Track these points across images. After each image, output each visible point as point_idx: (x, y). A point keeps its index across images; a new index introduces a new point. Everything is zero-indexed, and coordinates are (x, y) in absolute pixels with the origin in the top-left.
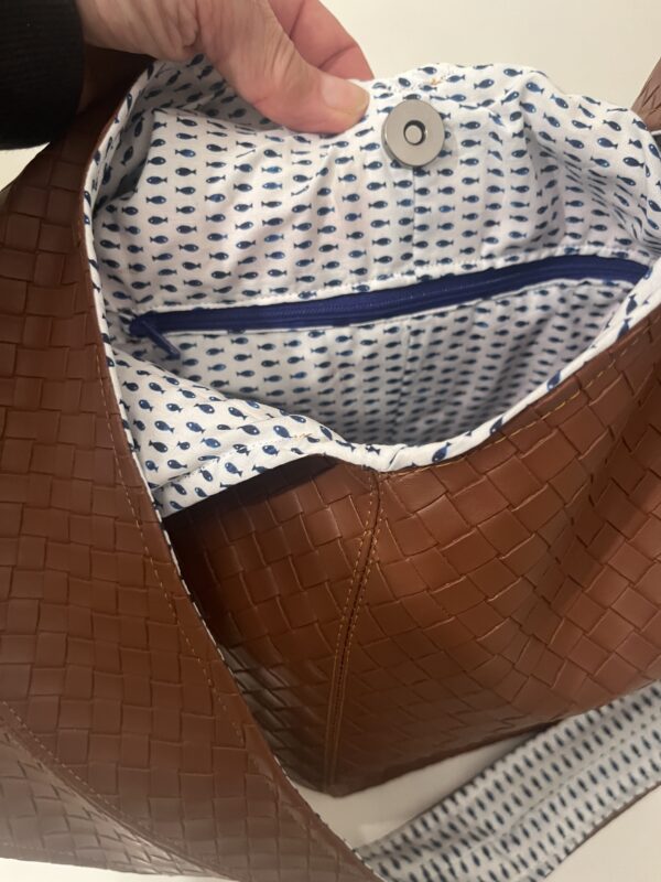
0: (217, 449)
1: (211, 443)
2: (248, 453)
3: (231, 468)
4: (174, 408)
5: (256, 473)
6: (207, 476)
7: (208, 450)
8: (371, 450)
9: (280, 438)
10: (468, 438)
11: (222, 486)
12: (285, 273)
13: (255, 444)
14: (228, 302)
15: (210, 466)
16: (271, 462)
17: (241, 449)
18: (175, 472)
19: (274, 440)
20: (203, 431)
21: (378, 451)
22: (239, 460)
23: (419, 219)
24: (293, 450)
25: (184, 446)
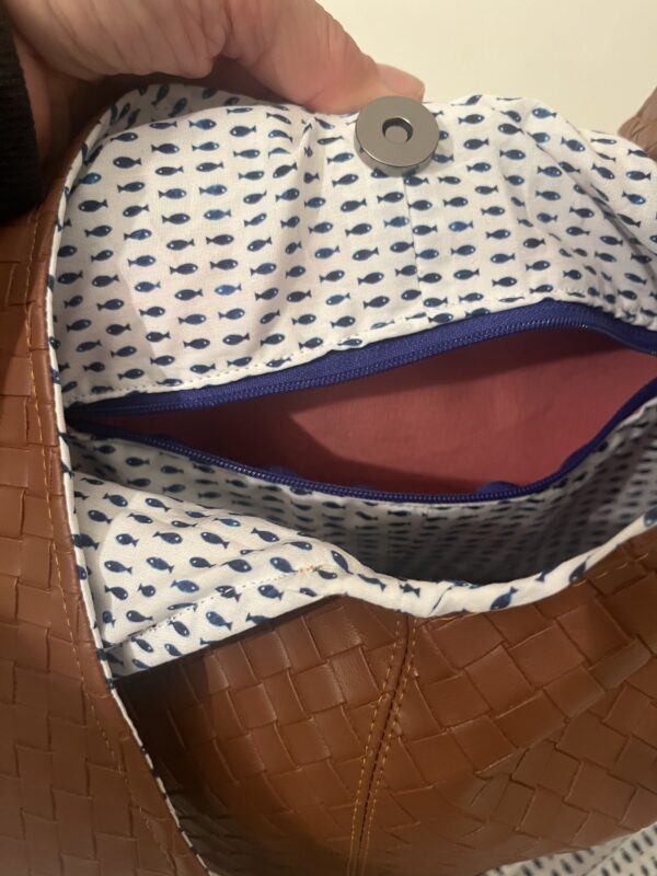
0: (195, 593)
1: (186, 586)
2: (237, 597)
3: (215, 619)
4: (126, 540)
5: (251, 624)
6: (181, 629)
7: (180, 596)
8: (407, 589)
9: (280, 573)
10: (540, 584)
11: (202, 642)
12: (247, 337)
13: (246, 584)
14: (171, 382)
15: (184, 616)
16: (272, 608)
17: (228, 592)
18: (135, 626)
19: (273, 577)
20: (171, 569)
21: (417, 592)
22: (226, 608)
23: (421, 243)
24: (302, 591)
25: (148, 591)
